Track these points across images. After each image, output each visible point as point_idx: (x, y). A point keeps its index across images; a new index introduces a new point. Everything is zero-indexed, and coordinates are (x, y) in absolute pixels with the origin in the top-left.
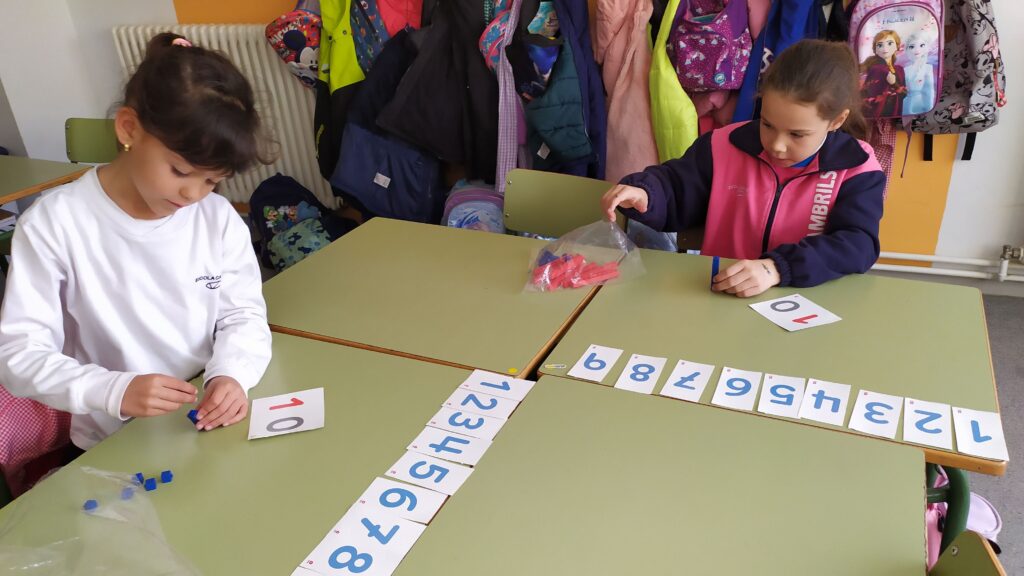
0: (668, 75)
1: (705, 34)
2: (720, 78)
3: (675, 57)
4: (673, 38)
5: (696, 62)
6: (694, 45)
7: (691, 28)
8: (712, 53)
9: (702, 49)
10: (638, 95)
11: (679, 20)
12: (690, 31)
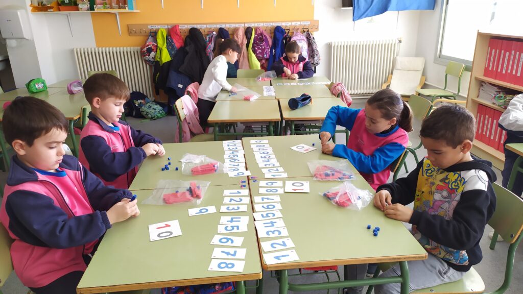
0: (253, 56)
1: (261, 46)
2: (265, 55)
3: (255, 52)
4: (253, 47)
5: (259, 52)
6: (259, 49)
7: (258, 45)
8: (263, 50)
9: (260, 49)
10: (246, 60)
11: (254, 43)
12: (257, 45)
